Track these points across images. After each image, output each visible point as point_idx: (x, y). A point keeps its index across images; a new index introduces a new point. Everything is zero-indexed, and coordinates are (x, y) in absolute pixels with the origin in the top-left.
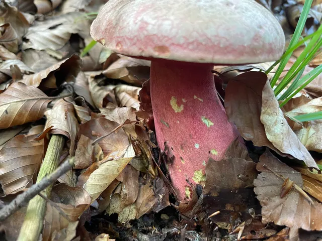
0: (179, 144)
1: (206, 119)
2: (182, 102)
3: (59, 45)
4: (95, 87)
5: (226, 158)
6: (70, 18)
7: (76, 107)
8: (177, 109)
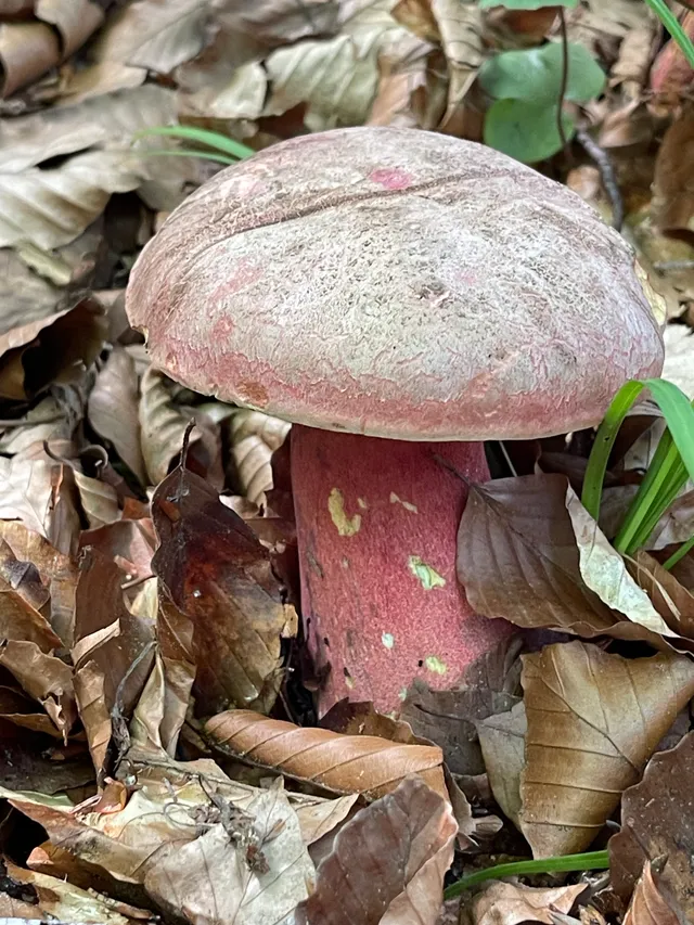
0: (343, 629)
1: (423, 565)
2: (357, 506)
3: (68, 232)
4: (157, 411)
5: (463, 687)
6: (121, 112)
7: (78, 476)
8: (345, 526)
